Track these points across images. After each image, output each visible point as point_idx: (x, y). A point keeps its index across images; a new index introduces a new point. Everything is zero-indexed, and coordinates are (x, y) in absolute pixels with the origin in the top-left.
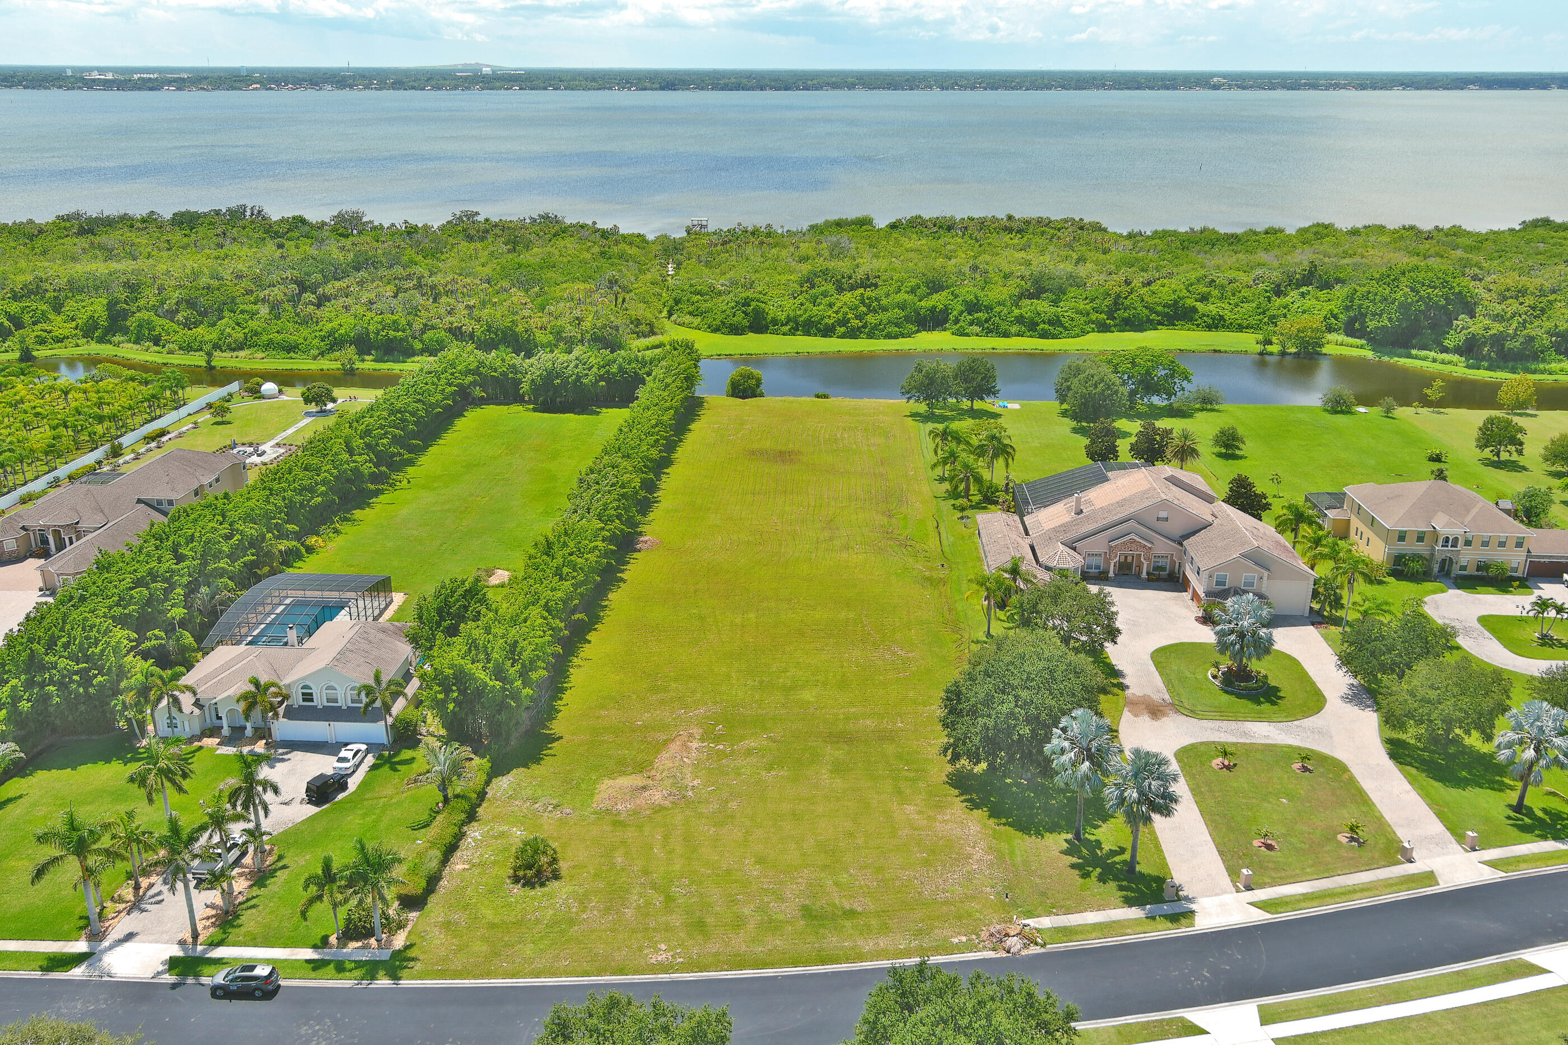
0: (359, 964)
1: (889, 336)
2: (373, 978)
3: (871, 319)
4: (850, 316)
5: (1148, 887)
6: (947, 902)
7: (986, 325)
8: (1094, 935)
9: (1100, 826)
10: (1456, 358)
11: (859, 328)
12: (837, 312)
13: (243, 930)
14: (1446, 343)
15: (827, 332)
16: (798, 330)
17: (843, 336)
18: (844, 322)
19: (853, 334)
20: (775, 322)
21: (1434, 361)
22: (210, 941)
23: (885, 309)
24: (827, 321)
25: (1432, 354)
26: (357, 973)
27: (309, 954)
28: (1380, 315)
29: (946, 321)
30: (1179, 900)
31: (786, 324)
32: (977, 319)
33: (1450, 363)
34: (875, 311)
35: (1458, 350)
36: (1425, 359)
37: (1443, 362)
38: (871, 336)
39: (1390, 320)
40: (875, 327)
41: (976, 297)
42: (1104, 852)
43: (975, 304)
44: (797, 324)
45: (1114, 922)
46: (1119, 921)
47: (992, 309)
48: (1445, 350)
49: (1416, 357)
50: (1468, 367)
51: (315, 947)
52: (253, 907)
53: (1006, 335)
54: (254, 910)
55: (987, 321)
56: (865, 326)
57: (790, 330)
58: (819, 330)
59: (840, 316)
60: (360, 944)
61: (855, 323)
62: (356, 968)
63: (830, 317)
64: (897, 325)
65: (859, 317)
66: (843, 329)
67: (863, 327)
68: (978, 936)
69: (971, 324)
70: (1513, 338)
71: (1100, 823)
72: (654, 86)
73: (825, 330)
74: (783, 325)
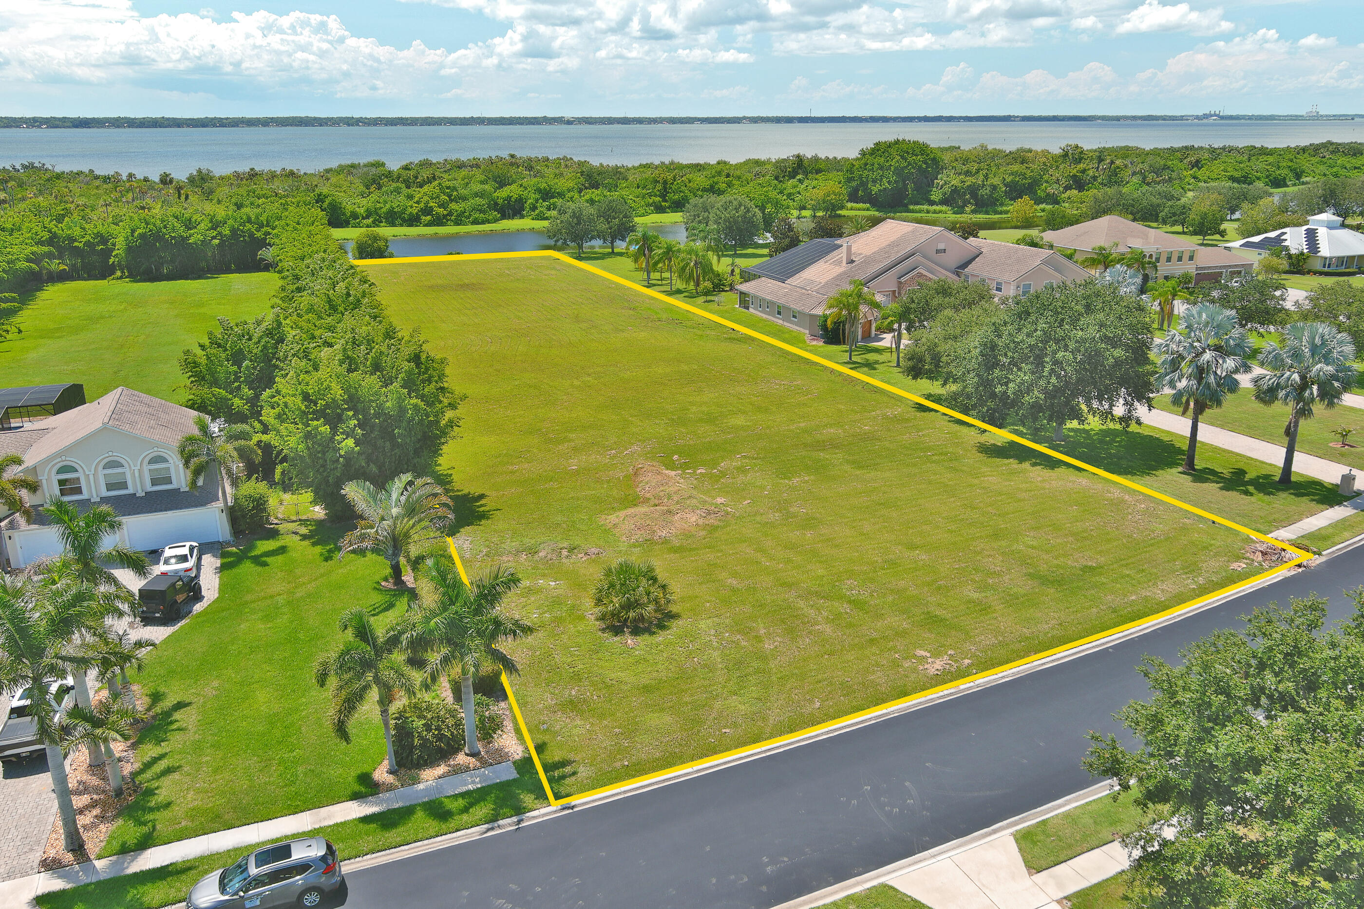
0: (474, 798)
1: (476, 222)
2: (519, 810)
3: (454, 207)
4: (432, 204)
5: (1317, 489)
10: (944, 208)
11: (445, 216)
12: (418, 202)
13: (177, 810)
14: (933, 197)
15: (413, 221)
16: (381, 222)
17: (428, 224)
18: (427, 211)
19: (439, 221)
20: (355, 216)
21: (928, 212)
22: (116, 845)
23: (464, 199)
24: (409, 211)
25: (925, 207)
26: (482, 810)
27: (353, 810)
28: (881, 180)
29: (522, 209)
31: (367, 217)
32: (553, 204)
33: (940, 212)
34: (456, 200)
35: (944, 202)
36: (920, 211)
37: (935, 212)
38: (458, 223)
39: (889, 183)
40: (461, 214)
42: (1227, 474)
43: (549, 192)
44: (379, 216)
47: (564, 196)
48: (932, 203)
49: (913, 211)
50: (954, 213)
51: (356, 796)
52: (169, 771)
54: (176, 776)
56: (450, 214)
57: (374, 222)
58: (404, 220)
59: (422, 205)
60: (441, 769)
61: (440, 211)
62: (471, 805)
63: (412, 207)
64: (481, 211)
65: (442, 206)
66: (429, 218)
67: (447, 215)
68: (1250, 559)
69: (549, 209)
70: (983, 187)
72: (66, 124)
73: (410, 220)
74: (363, 218)
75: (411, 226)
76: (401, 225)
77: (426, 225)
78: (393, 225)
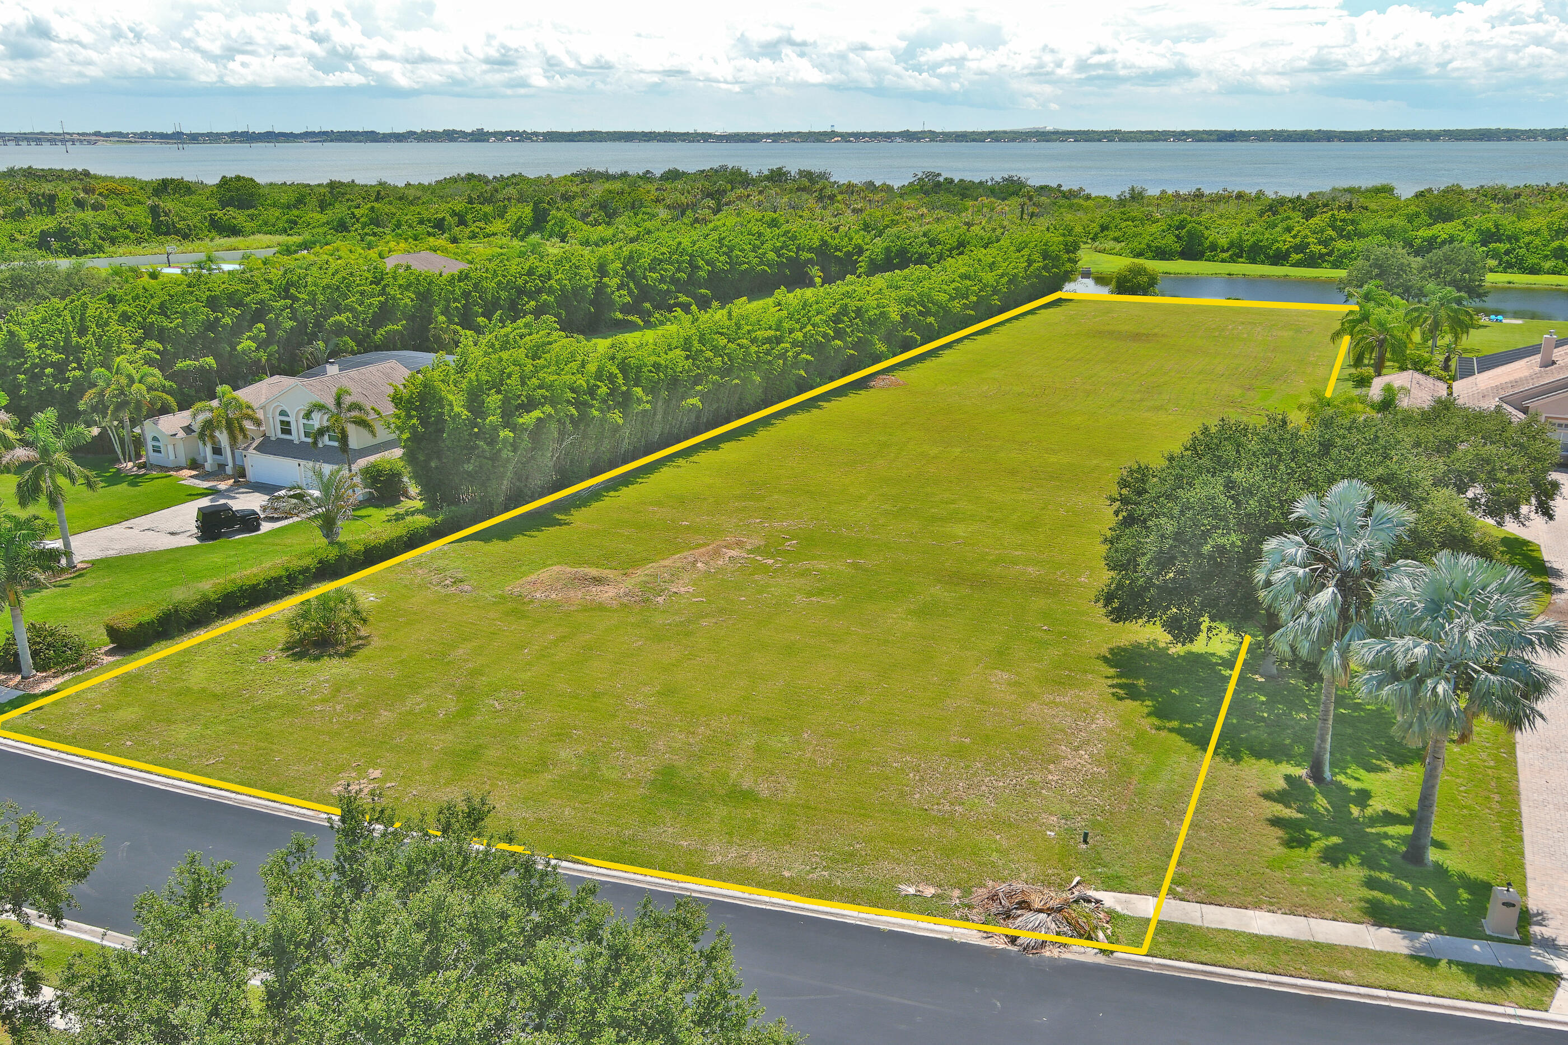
3: (1341, 245)
4: (1310, 240)
5: (1448, 893)
6: (947, 821)
7: (1506, 258)
8: (1248, 959)
9: (1388, 770)
11: (1322, 256)
12: (1294, 237)
15: (1279, 258)
16: (1242, 257)
17: (1297, 264)
18: (1302, 248)
19: (1312, 261)
20: (1213, 247)
24: (1280, 245)
30: (1526, 940)
31: (1227, 250)
32: (1494, 250)
34: (1349, 237)
38: (1335, 265)
40: (1345, 255)
41: (1497, 226)
42: (1369, 811)
43: (1493, 234)
44: (1242, 251)
45: (1317, 945)
46: (1331, 947)
47: (1517, 240)
53: (1534, 271)
55: (1507, 253)
56: (1331, 253)
57: (1231, 257)
58: (1267, 257)
59: (1298, 240)
61: (1317, 249)
63: (1284, 241)
65: (1325, 243)
66: (1300, 256)
67: (1327, 254)
68: (967, 892)
71: (1390, 765)
72: (1211, 138)
73: (1275, 256)
74: (1223, 251)
75: (1276, 264)
76: (1263, 263)
77: (1293, 265)
78: (1253, 261)
